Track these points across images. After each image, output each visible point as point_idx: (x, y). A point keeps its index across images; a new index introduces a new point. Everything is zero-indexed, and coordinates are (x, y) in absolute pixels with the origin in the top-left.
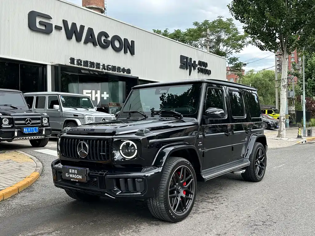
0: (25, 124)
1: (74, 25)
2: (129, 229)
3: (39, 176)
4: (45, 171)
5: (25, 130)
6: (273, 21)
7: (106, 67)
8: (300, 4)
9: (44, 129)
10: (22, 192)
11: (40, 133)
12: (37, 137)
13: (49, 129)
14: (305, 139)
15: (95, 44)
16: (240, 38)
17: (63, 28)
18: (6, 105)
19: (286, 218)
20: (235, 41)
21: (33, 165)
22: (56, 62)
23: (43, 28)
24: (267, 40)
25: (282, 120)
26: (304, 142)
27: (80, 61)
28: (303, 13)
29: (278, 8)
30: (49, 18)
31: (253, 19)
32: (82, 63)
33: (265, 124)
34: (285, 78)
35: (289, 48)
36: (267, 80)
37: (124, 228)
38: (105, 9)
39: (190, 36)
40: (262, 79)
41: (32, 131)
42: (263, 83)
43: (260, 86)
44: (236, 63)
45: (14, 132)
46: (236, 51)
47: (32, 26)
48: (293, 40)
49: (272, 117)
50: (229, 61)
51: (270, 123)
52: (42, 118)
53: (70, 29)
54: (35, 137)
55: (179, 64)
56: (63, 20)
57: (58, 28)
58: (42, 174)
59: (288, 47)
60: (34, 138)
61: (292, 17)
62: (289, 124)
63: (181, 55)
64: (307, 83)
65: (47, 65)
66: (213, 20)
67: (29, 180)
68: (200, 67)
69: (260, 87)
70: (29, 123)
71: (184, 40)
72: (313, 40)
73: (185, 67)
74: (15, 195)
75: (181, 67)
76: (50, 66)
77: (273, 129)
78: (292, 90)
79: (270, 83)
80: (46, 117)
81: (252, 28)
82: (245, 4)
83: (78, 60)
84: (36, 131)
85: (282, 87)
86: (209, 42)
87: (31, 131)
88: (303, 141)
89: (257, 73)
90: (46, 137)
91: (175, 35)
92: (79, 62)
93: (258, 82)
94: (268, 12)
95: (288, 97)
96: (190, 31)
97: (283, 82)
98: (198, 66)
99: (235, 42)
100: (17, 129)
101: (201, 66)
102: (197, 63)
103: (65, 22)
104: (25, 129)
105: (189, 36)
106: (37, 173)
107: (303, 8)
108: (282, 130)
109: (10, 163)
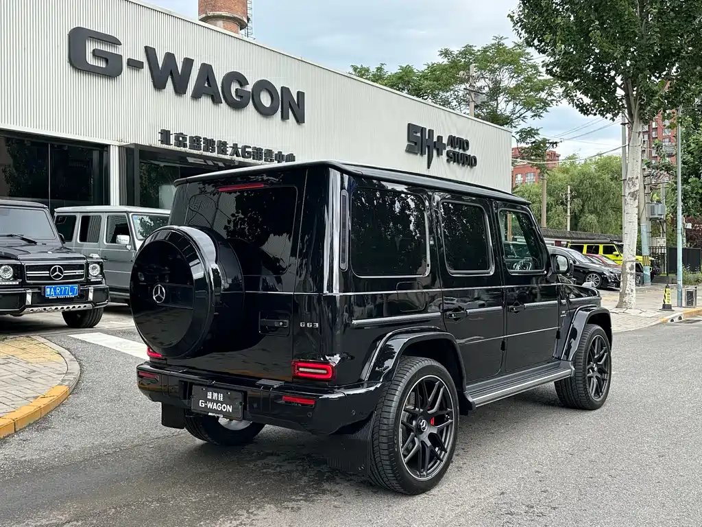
0: (49, 278)
1: (170, 57)
2: (231, 519)
3: (68, 394)
4: (83, 382)
5: (50, 292)
6: (607, 50)
7: (240, 150)
8: (669, 12)
9: (91, 288)
10: (22, 430)
11: (83, 297)
12: (77, 306)
13: (103, 290)
14: (678, 312)
15: (216, 100)
16: (544, 85)
17: (146, 65)
18: (11, 236)
19: (582, 497)
20: (531, 90)
21: (60, 369)
22: (130, 140)
23: (102, 64)
24: (595, 92)
25: (628, 271)
26: (676, 320)
27: (183, 138)
28: (674, 31)
29: (620, 21)
30: (115, 42)
31: (563, 46)
32: (188, 142)
33: (596, 276)
34: (635, 177)
35: (644, 110)
36: (607, 177)
37: (222, 517)
38: (248, 19)
39: (434, 81)
40: (596, 175)
41: (65, 293)
43: (590, 191)
44: (533, 140)
45: (24, 295)
46: (533, 114)
47: (77, 62)
48: (654, 93)
49: (613, 261)
50: (518, 137)
51: (607, 274)
52: (88, 265)
53: (160, 66)
54: (71, 307)
55: (405, 143)
56: (146, 47)
57: (135, 65)
58: (76, 391)
59: (642, 108)
60: (68, 308)
61: (651, 42)
62: (650, 277)
63: (409, 124)
64: (688, 188)
65: (110, 145)
66: (485, 46)
67: (42, 403)
68: (452, 149)
69: (590, 194)
70: (58, 276)
71: (421, 90)
72: (697, 92)
73: (418, 150)
74: (8, 436)
75: (410, 150)
76: (117, 148)
77: (614, 288)
78: (659, 202)
80: (95, 263)
81: (563, 66)
82: (546, 11)
83: (178, 136)
84: (73, 294)
85: (629, 197)
86: (473, 94)
87: (61, 294)
88: (674, 317)
89: (585, 162)
90: (96, 305)
91: (400, 78)
92: (181, 139)
93: (587, 183)
94: (598, 29)
95: (651, 217)
96: (433, 68)
97: (631, 185)
98: (449, 148)
99: (532, 93)
100: (31, 288)
101: (455, 148)
102: (445, 141)
103: (150, 52)
104: (48, 290)
105: (430, 80)
106: (64, 388)
107: (675, 22)
108: (626, 292)
109: (11, 365)
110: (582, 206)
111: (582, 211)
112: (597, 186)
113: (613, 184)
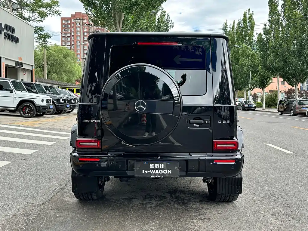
42: (57, 60)
43: (53, 62)
68: (7, 32)
79: (64, 60)
86: (11, 3)
93: (52, 58)
98: (5, 31)
110: (50, 69)
111: (50, 71)
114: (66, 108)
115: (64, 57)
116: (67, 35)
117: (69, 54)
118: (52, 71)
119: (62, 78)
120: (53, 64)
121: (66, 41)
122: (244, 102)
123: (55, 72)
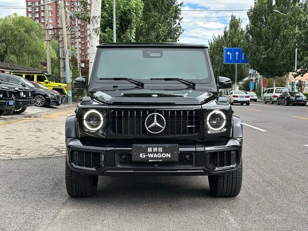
33: (41, 98)
34: (97, 16)
36: (22, 30)
40: (15, 27)
43: (11, 38)
62: (72, 98)
69: (11, 40)
79: (27, 36)
89: (6, 18)
97: (95, 22)
110: (6, 48)
111: (5, 52)
112: (15, 36)
113: (26, 35)
114: (6, 107)
115: (26, 31)
116: (34, 4)
117: (33, 27)
118: (9, 52)
119: (23, 61)
120: (11, 41)
121: (34, 12)
122: (288, 93)
123: (14, 53)
